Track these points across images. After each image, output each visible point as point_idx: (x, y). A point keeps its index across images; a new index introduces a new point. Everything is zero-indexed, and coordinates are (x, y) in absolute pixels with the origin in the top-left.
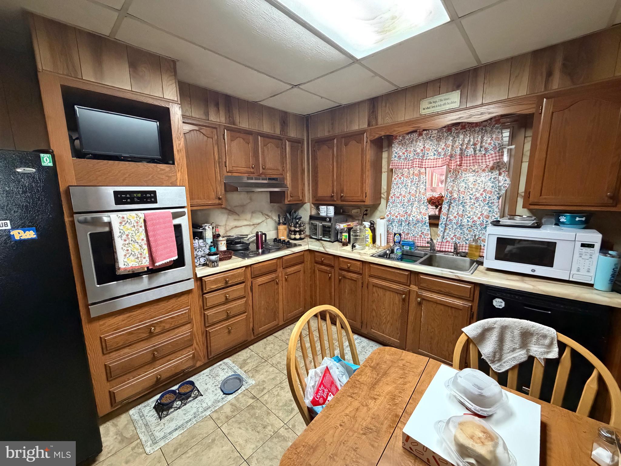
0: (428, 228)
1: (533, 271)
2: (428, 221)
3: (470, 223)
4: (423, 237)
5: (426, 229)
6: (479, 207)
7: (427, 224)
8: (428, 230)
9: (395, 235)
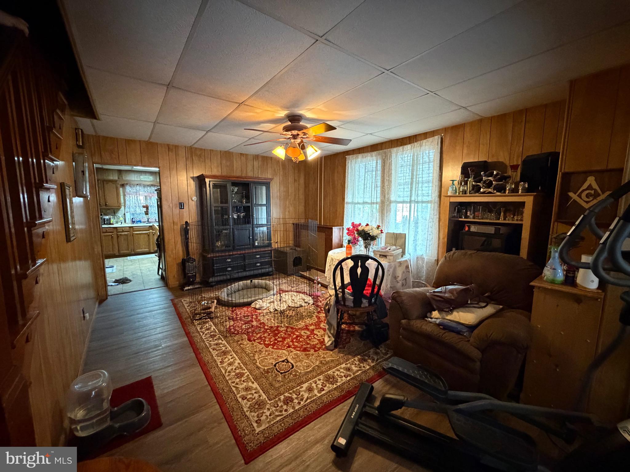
9: (132, 219)
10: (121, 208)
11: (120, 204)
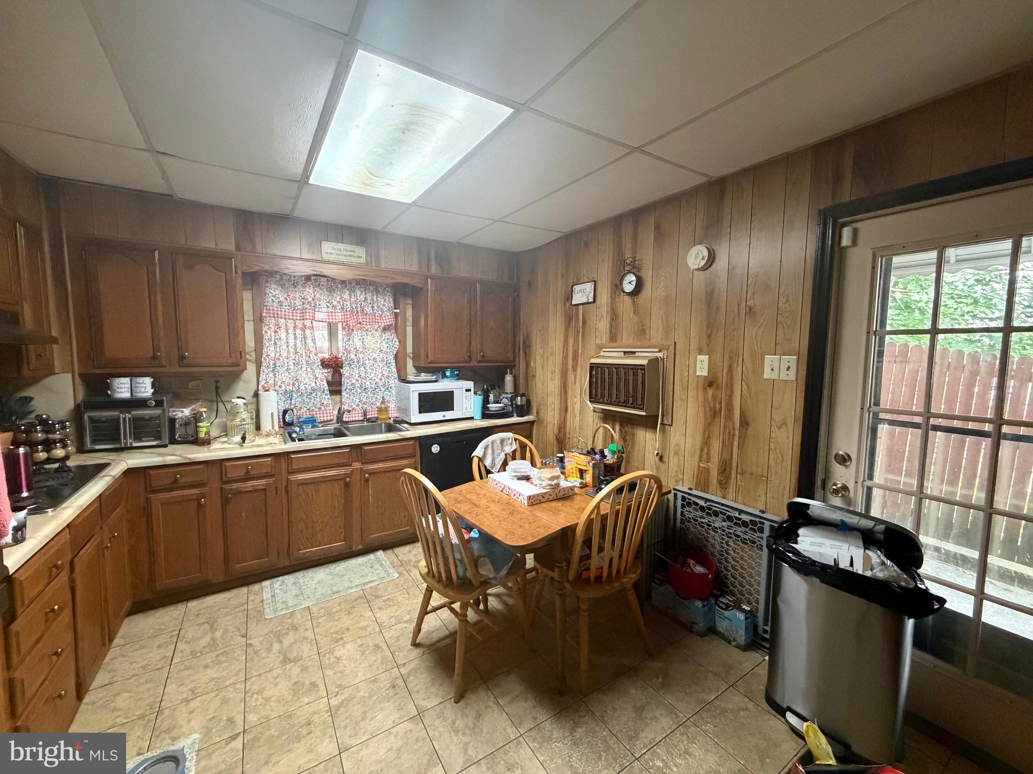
0: (329, 396)
1: (444, 416)
2: (327, 388)
3: (373, 386)
4: (323, 409)
5: (327, 398)
6: (378, 368)
7: (326, 392)
8: (328, 399)
9: (285, 412)
10: (242, 371)
11: (241, 354)
